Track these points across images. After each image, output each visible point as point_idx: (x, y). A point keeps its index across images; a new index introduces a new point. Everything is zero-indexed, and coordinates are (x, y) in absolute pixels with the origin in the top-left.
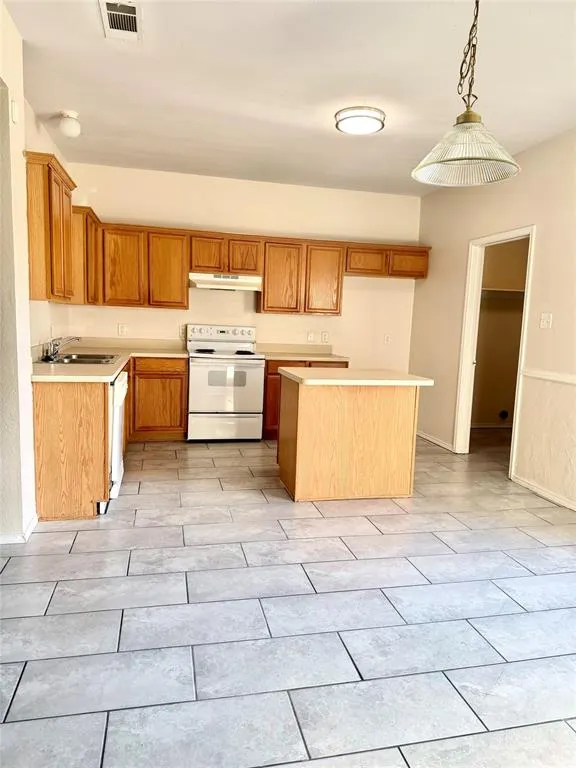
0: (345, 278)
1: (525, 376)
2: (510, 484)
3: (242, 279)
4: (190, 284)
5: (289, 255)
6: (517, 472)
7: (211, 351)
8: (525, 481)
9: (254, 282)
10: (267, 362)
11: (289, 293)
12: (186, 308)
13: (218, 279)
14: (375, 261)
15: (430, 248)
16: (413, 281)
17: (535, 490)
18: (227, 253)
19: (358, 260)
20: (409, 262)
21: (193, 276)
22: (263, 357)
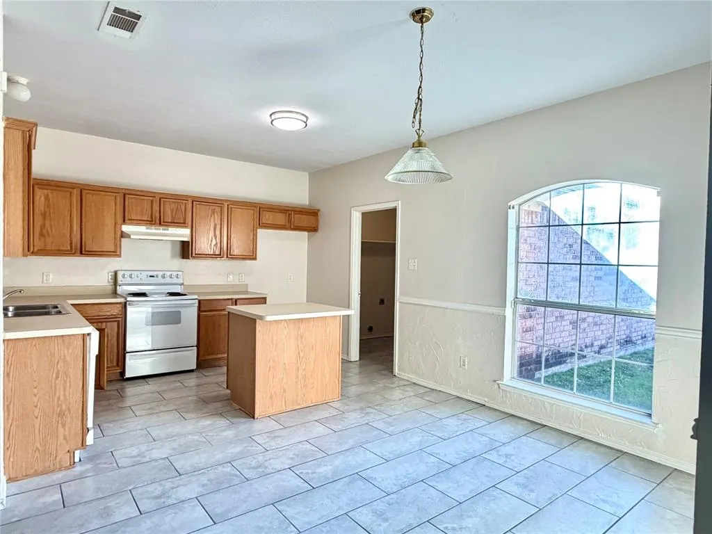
0: (258, 230)
1: (400, 302)
2: (395, 379)
3: (172, 230)
4: (123, 235)
5: (213, 212)
6: (399, 370)
7: (143, 295)
8: (405, 376)
9: (183, 234)
10: (200, 302)
11: (214, 242)
12: (119, 256)
13: (148, 231)
14: (281, 219)
15: (319, 210)
16: (306, 233)
17: (414, 381)
18: (158, 209)
19: (268, 217)
20: (305, 220)
21: (125, 228)
22: (196, 297)
